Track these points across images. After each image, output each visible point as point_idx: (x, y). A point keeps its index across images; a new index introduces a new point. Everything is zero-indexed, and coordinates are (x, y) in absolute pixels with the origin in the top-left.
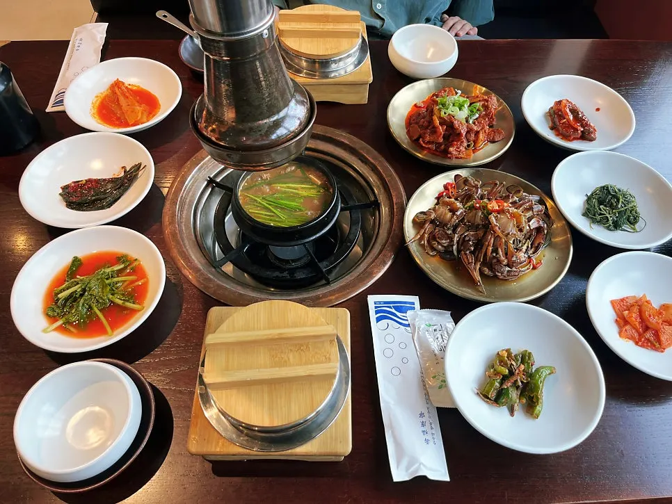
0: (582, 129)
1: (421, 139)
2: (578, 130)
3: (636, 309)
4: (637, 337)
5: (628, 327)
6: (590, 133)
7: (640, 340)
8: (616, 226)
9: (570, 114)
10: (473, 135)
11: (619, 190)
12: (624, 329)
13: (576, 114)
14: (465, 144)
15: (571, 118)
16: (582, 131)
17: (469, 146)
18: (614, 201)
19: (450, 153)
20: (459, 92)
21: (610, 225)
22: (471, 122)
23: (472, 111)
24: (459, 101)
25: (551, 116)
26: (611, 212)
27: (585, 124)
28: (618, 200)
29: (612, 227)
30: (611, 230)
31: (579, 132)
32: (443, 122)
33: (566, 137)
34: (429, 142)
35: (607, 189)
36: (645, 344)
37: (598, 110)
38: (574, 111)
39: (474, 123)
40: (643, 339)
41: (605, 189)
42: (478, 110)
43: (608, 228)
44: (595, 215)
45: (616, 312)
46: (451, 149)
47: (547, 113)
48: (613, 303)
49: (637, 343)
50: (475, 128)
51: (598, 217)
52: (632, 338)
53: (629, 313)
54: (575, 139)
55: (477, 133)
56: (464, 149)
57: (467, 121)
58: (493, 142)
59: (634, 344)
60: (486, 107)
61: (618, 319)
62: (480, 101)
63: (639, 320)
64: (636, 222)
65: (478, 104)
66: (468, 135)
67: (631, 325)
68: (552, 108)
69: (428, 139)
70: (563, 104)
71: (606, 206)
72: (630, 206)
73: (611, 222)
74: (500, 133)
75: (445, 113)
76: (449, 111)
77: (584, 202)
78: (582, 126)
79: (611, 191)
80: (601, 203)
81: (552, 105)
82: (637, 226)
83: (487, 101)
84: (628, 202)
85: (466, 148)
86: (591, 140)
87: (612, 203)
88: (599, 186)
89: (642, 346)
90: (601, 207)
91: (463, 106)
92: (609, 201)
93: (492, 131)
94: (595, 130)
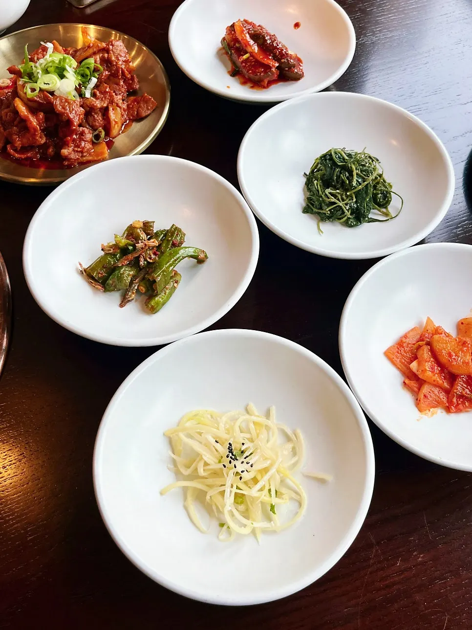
0: (277, 65)
1: (9, 147)
2: (270, 68)
3: (425, 353)
4: (445, 400)
5: (426, 389)
6: (291, 67)
7: (450, 402)
8: (359, 217)
9: (252, 42)
10: (99, 118)
11: (349, 155)
12: (422, 396)
13: (261, 41)
14: (89, 136)
15: (256, 48)
16: (277, 68)
17: (97, 137)
18: (344, 177)
19: (66, 158)
20: (50, 45)
21: (349, 218)
22: (88, 95)
23: (83, 76)
24: (53, 62)
25: (227, 53)
26: (344, 197)
27: (279, 55)
28: (351, 172)
29: (352, 221)
30: (351, 226)
31: (273, 69)
32: (34, 107)
33: (257, 84)
34: (24, 149)
35: (331, 159)
36: (461, 406)
37: (297, 25)
38: (258, 37)
39: (94, 95)
40: (455, 400)
41: (327, 159)
42: (96, 70)
43: (347, 224)
44: (321, 208)
45: (398, 368)
46: (65, 152)
47: (220, 50)
48: (388, 354)
49: (448, 410)
50: (98, 104)
51: (327, 210)
52: (438, 404)
53: (419, 364)
54: (270, 83)
55: (105, 111)
56: (88, 146)
57: (81, 95)
58: (139, 119)
59: (444, 413)
60: (106, 62)
61: (407, 381)
62: (94, 53)
63: (437, 369)
64: (388, 202)
65: (91, 61)
66: (91, 119)
67: (429, 383)
68: (224, 39)
69: (18, 143)
70: (237, 28)
71: (335, 188)
72: (371, 178)
73: (348, 214)
74: (146, 101)
75: (33, 90)
76: (40, 84)
77: (304, 190)
78: (276, 58)
79: (337, 160)
80: (327, 184)
81: (223, 33)
82: (390, 208)
83: (107, 50)
84: (368, 172)
85: (93, 144)
86: (297, 78)
87: (343, 182)
88: (319, 156)
89: (458, 411)
90: (328, 191)
91: (64, 69)
92: (338, 177)
93: (135, 100)
94: (299, 60)
